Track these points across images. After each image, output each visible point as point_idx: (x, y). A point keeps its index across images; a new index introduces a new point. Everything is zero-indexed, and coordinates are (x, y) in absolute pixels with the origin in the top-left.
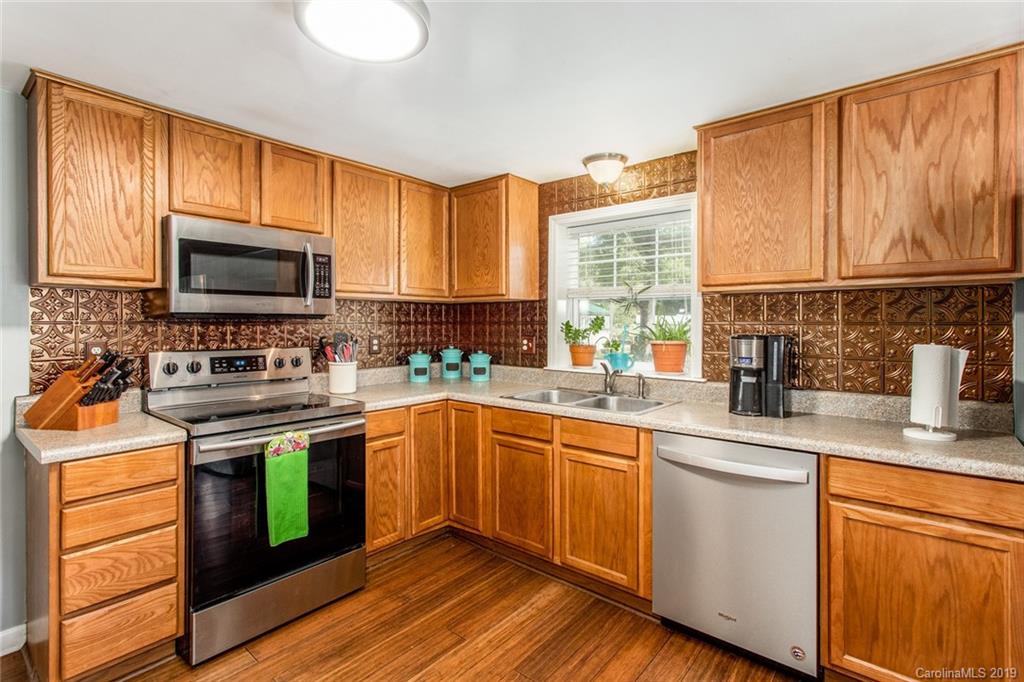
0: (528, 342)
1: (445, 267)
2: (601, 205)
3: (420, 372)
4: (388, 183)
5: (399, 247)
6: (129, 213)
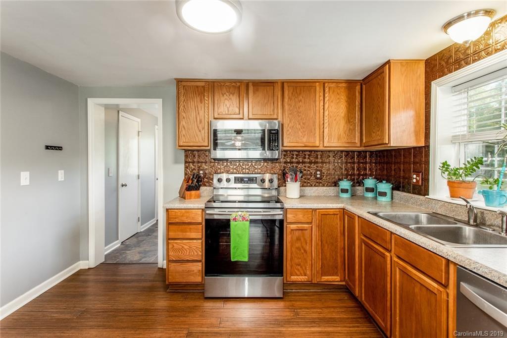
0: (417, 176)
1: (358, 129)
2: (474, 61)
3: (344, 191)
4: (316, 87)
5: (324, 120)
6: (201, 122)
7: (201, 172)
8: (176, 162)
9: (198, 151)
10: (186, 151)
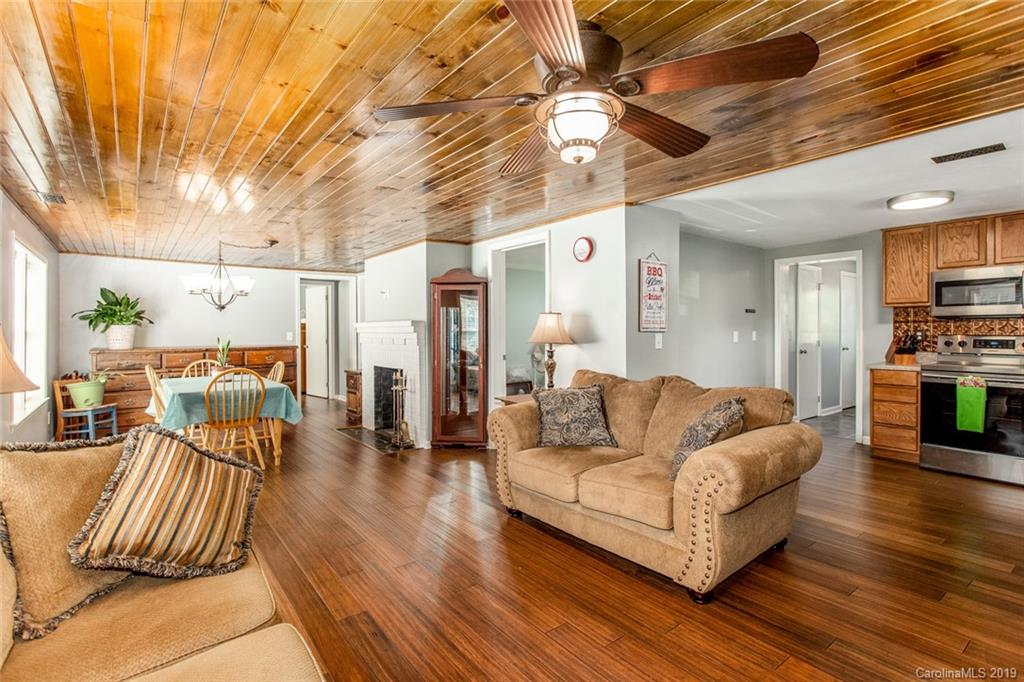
6: (917, 274)
7: (919, 334)
8: (881, 320)
9: (914, 307)
10: (895, 308)
